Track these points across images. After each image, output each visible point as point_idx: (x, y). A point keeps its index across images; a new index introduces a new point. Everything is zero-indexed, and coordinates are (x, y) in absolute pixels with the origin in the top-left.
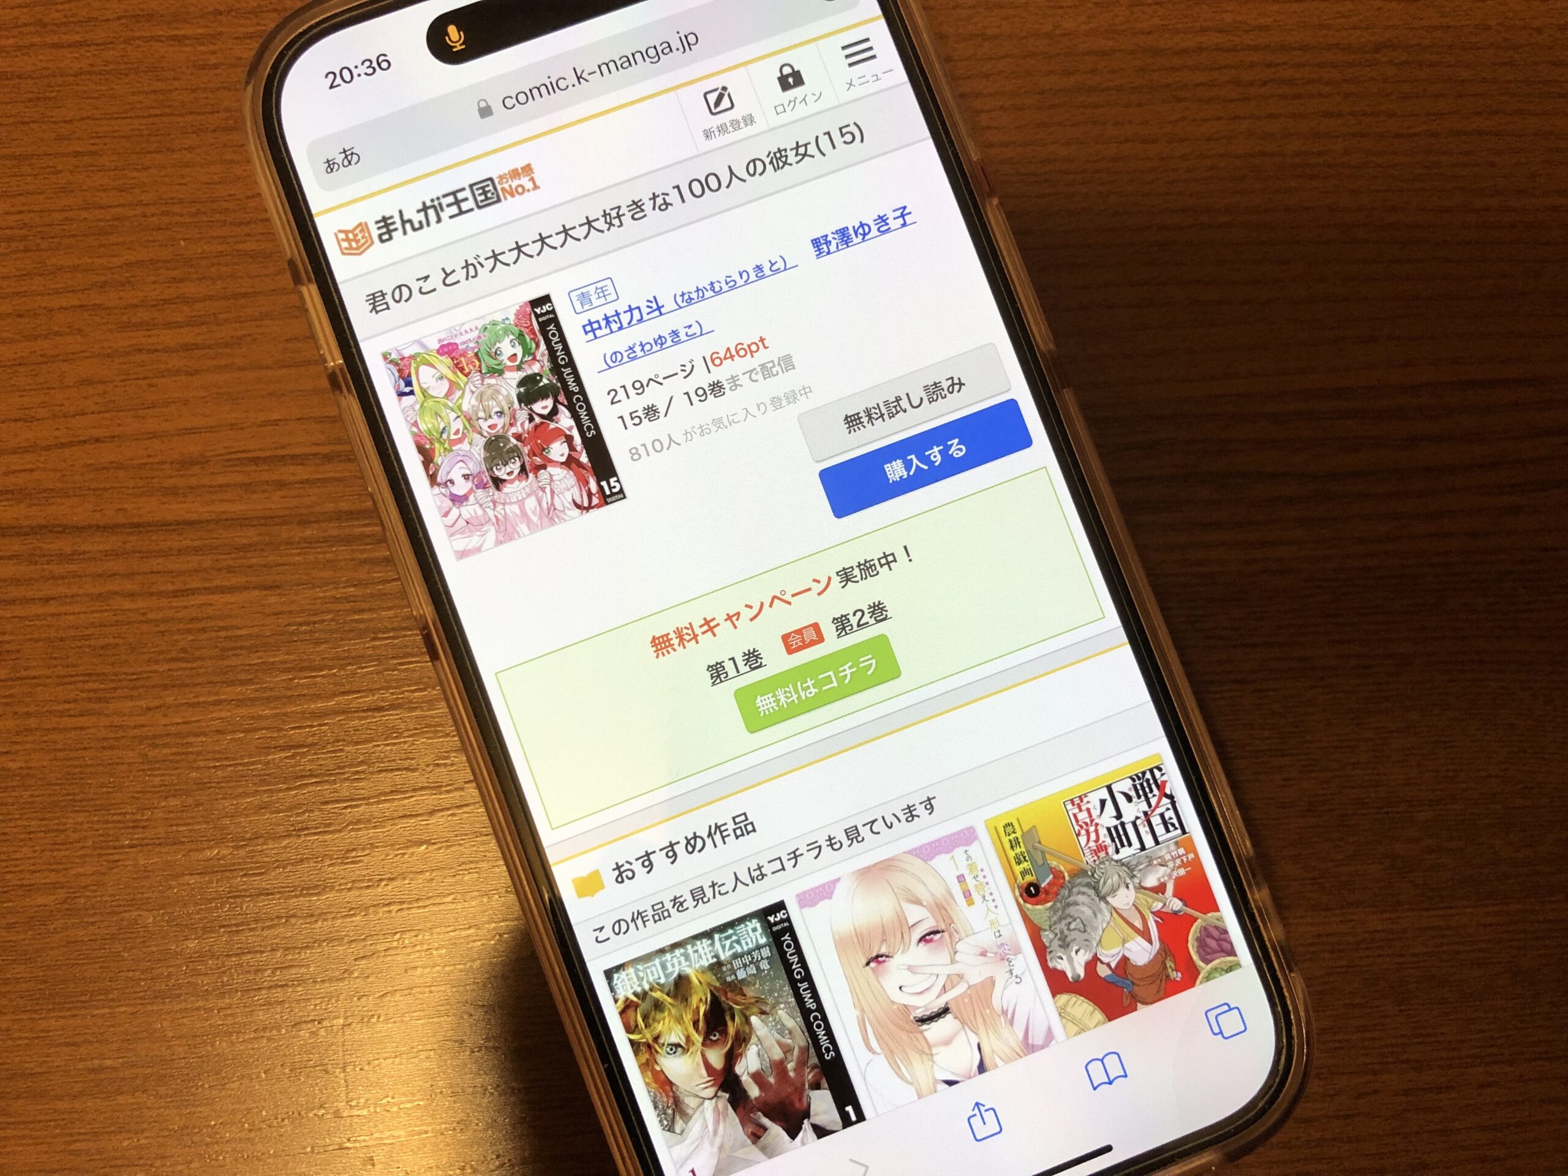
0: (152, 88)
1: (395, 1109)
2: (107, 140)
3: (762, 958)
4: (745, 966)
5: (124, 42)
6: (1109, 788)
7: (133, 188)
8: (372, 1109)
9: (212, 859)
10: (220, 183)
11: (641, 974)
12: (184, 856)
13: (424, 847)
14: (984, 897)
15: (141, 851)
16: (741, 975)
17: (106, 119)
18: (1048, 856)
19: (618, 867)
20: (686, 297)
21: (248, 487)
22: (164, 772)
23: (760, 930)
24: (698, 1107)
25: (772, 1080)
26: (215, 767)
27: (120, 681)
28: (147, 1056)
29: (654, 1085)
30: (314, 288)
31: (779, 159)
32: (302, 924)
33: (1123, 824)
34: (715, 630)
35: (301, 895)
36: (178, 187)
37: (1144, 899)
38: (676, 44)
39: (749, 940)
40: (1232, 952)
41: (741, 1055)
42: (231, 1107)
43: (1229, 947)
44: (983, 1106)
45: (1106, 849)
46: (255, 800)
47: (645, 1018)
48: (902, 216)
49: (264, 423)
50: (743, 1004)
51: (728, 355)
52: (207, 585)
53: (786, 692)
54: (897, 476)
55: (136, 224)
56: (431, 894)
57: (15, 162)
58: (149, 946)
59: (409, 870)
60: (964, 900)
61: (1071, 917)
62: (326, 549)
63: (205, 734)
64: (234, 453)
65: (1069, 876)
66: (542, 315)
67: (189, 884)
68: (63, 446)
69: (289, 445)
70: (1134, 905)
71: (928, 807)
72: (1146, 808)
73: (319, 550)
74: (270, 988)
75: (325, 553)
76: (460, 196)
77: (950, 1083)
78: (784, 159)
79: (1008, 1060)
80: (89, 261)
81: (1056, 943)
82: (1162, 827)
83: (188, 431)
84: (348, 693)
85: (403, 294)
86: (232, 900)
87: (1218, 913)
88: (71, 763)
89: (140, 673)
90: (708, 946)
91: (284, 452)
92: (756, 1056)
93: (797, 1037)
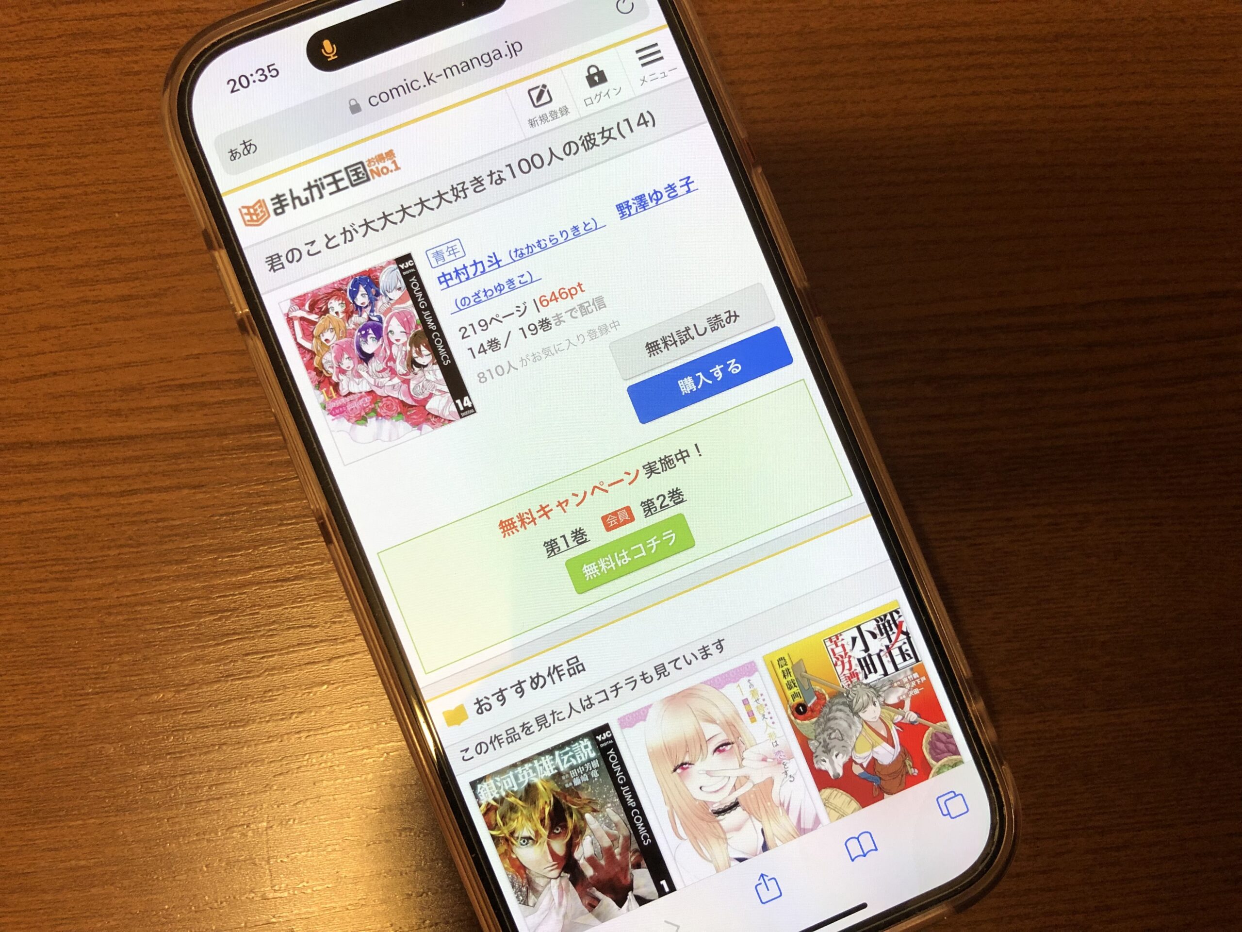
0: (88, 92)
1: (309, 891)
2: (52, 135)
3: (593, 769)
4: (579, 775)
5: (65, 55)
6: (859, 628)
7: (76, 172)
8: (291, 892)
9: (158, 701)
10: (145, 166)
11: (499, 784)
12: (137, 699)
13: (325, 686)
14: (764, 715)
15: (102, 697)
16: (577, 782)
17: (54, 118)
18: (812, 682)
19: (478, 702)
20: (519, 252)
21: (176, 408)
22: (118, 634)
23: (590, 747)
24: (546, 886)
25: (603, 862)
26: (159, 629)
27: (81, 563)
28: (113, 857)
29: (511, 869)
30: (224, 253)
31: (589, 142)
32: (232, 750)
33: (870, 656)
34: (549, 514)
35: (230, 727)
36: (111, 171)
37: (888, 713)
38: (504, 51)
39: (582, 755)
40: (956, 752)
41: (578, 844)
42: (180, 895)
43: (954, 747)
44: (767, 876)
45: (858, 675)
46: (192, 654)
47: (503, 817)
48: (687, 184)
49: (187, 357)
50: (579, 805)
51: (553, 298)
52: (147, 486)
53: (606, 561)
54: (688, 390)
55: (79, 201)
56: (332, 724)
58: (112, 771)
59: (314, 705)
61: (832, 728)
62: (240, 455)
63: (149, 604)
64: (164, 381)
65: (831, 698)
67: (141, 722)
68: (29, 379)
69: (208, 373)
70: (880, 718)
71: (719, 647)
72: (886, 642)
73: (234, 456)
74: (208, 800)
75: (239, 458)
77: (741, 860)
78: (592, 141)
79: (785, 841)
80: (43, 231)
81: (821, 749)
82: (900, 657)
83: (128, 365)
84: (261, 568)
85: (294, 256)
86: (175, 733)
87: (945, 722)
88: (44, 629)
89: (97, 557)
90: (550, 761)
91: (204, 379)
92: (590, 844)
93: (622, 829)
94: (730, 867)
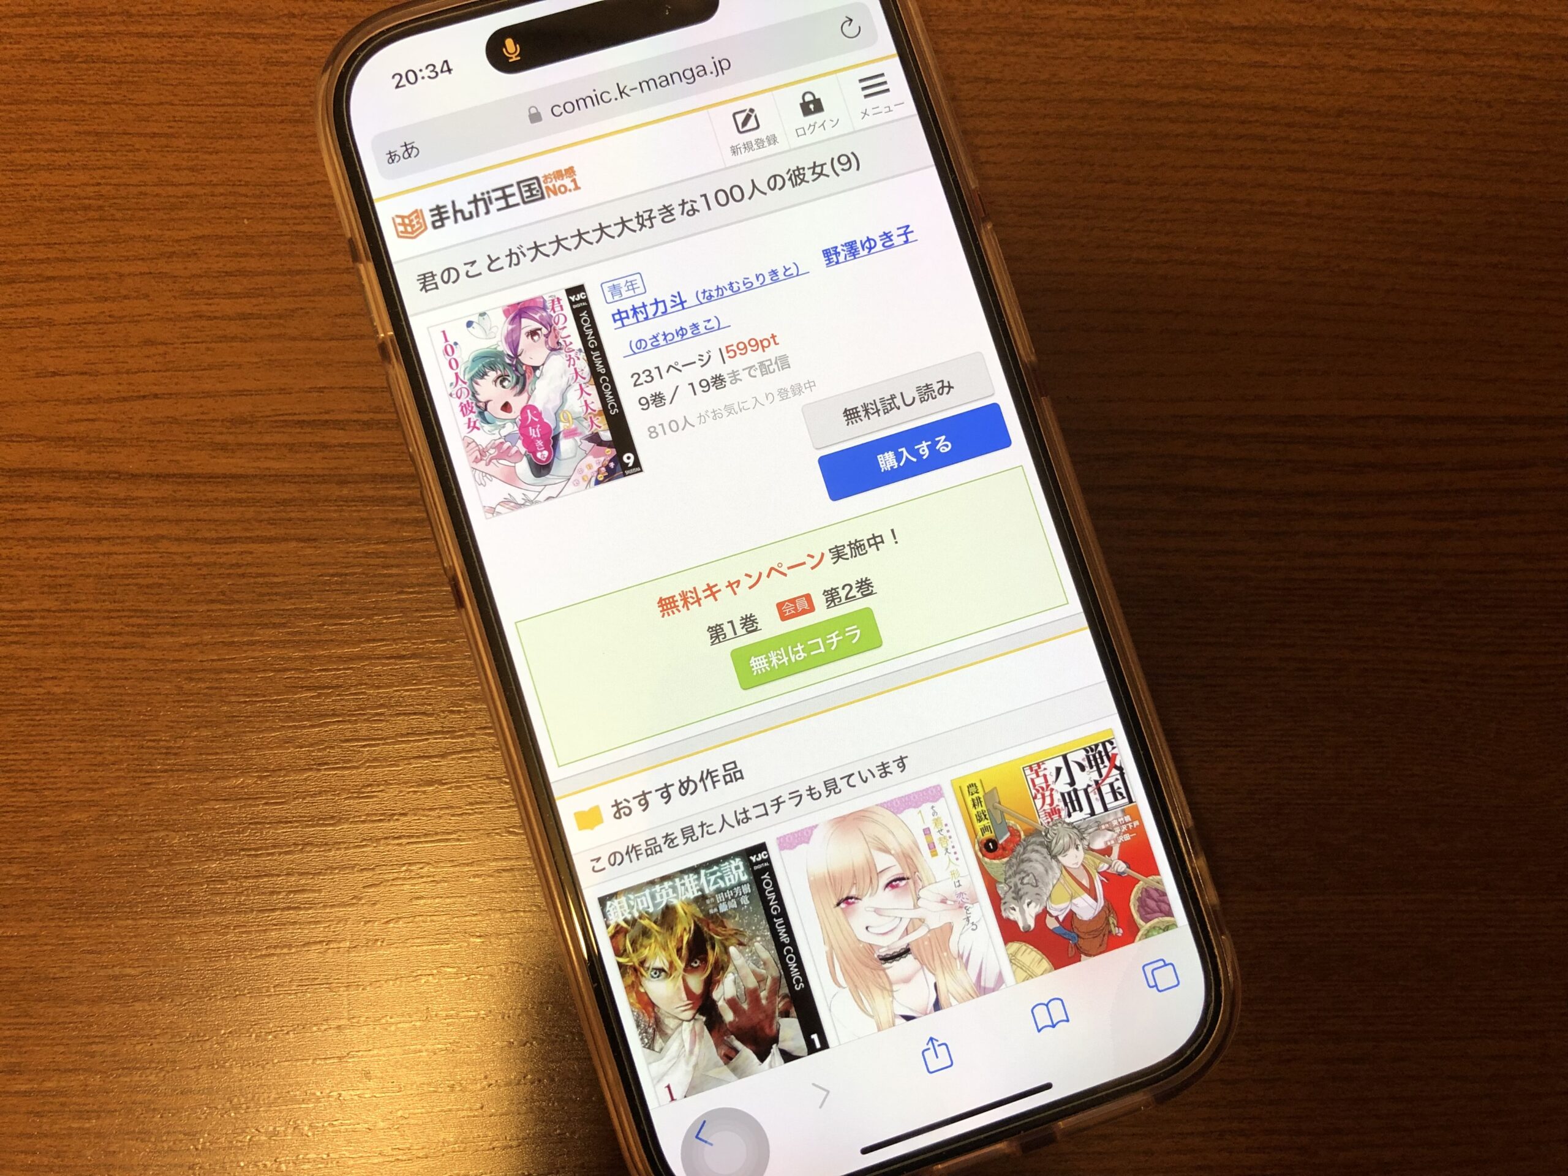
0: (227, 80)
1: (393, 1028)
2: (181, 125)
3: (743, 894)
4: (727, 900)
5: (204, 36)
6: (1065, 757)
7: (204, 169)
9: (237, 787)
10: (283, 169)
11: (632, 903)
12: (211, 782)
13: (435, 786)
14: (947, 849)
15: (171, 776)
16: (723, 908)
17: (184, 105)
18: (1006, 816)
19: (617, 804)
20: (707, 294)
21: (291, 447)
22: (197, 704)
23: (742, 868)
24: (677, 1028)
25: (745, 1006)
26: (245, 702)
27: (162, 618)
29: (638, 1005)
30: (371, 266)
31: (797, 177)
32: (316, 852)
33: (1075, 791)
34: (717, 595)
35: (317, 825)
36: (246, 171)
37: (1091, 859)
38: (710, 68)
39: (732, 877)
40: (1170, 913)
41: (719, 981)
42: (240, 1018)
43: (1166, 907)
44: (937, 1041)
45: (1060, 812)
46: (282, 734)
47: (633, 943)
48: (905, 234)
49: (311, 390)
50: (723, 935)
52: (248, 535)
53: (777, 654)
54: (889, 467)
55: (204, 202)
56: (438, 830)
57: (95, 138)
58: (175, 864)
59: (420, 806)
60: (928, 851)
61: (1025, 872)
62: (361, 508)
63: (237, 672)
64: (282, 415)
65: (1026, 836)
66: (576, 302)
67: (214, 809)
68: (125, 399)
69: (333, 411)
70: (1082, 865)
71: (901, 765)
72: (1097, 778)
73: (354, 508)
74: (283, 909)
75: (359, 511)
76: (508, 191)
77: (908, 1018)
78: (801, 177)
79: (962, 1000)
80: (160, 232)
81: (1011, 895)
82: (1111, 794)
83: (240, 393)
84: (374, 640)
85: (450, 274)
86: (252, 826)
87: (1158, 877)
88: (111, 691)
89: (181, 612)
90: (694, 880)
91: (326, 417)
92: (732, 983)
93: (771, 968)
94: (894, 1025)
